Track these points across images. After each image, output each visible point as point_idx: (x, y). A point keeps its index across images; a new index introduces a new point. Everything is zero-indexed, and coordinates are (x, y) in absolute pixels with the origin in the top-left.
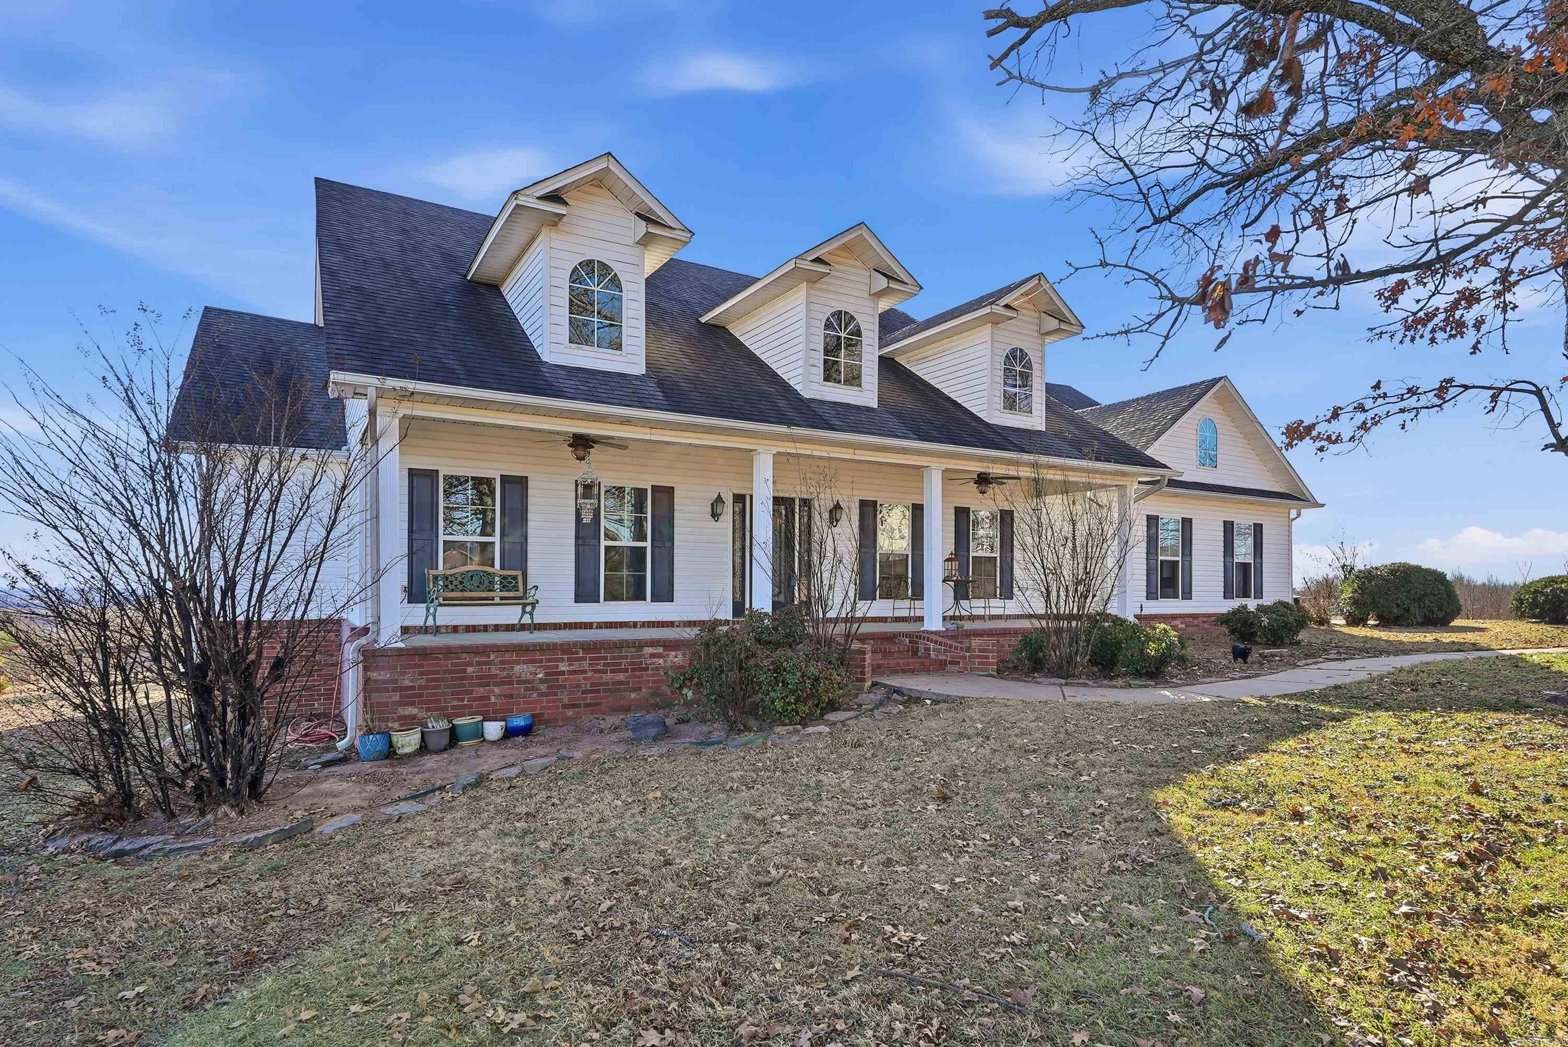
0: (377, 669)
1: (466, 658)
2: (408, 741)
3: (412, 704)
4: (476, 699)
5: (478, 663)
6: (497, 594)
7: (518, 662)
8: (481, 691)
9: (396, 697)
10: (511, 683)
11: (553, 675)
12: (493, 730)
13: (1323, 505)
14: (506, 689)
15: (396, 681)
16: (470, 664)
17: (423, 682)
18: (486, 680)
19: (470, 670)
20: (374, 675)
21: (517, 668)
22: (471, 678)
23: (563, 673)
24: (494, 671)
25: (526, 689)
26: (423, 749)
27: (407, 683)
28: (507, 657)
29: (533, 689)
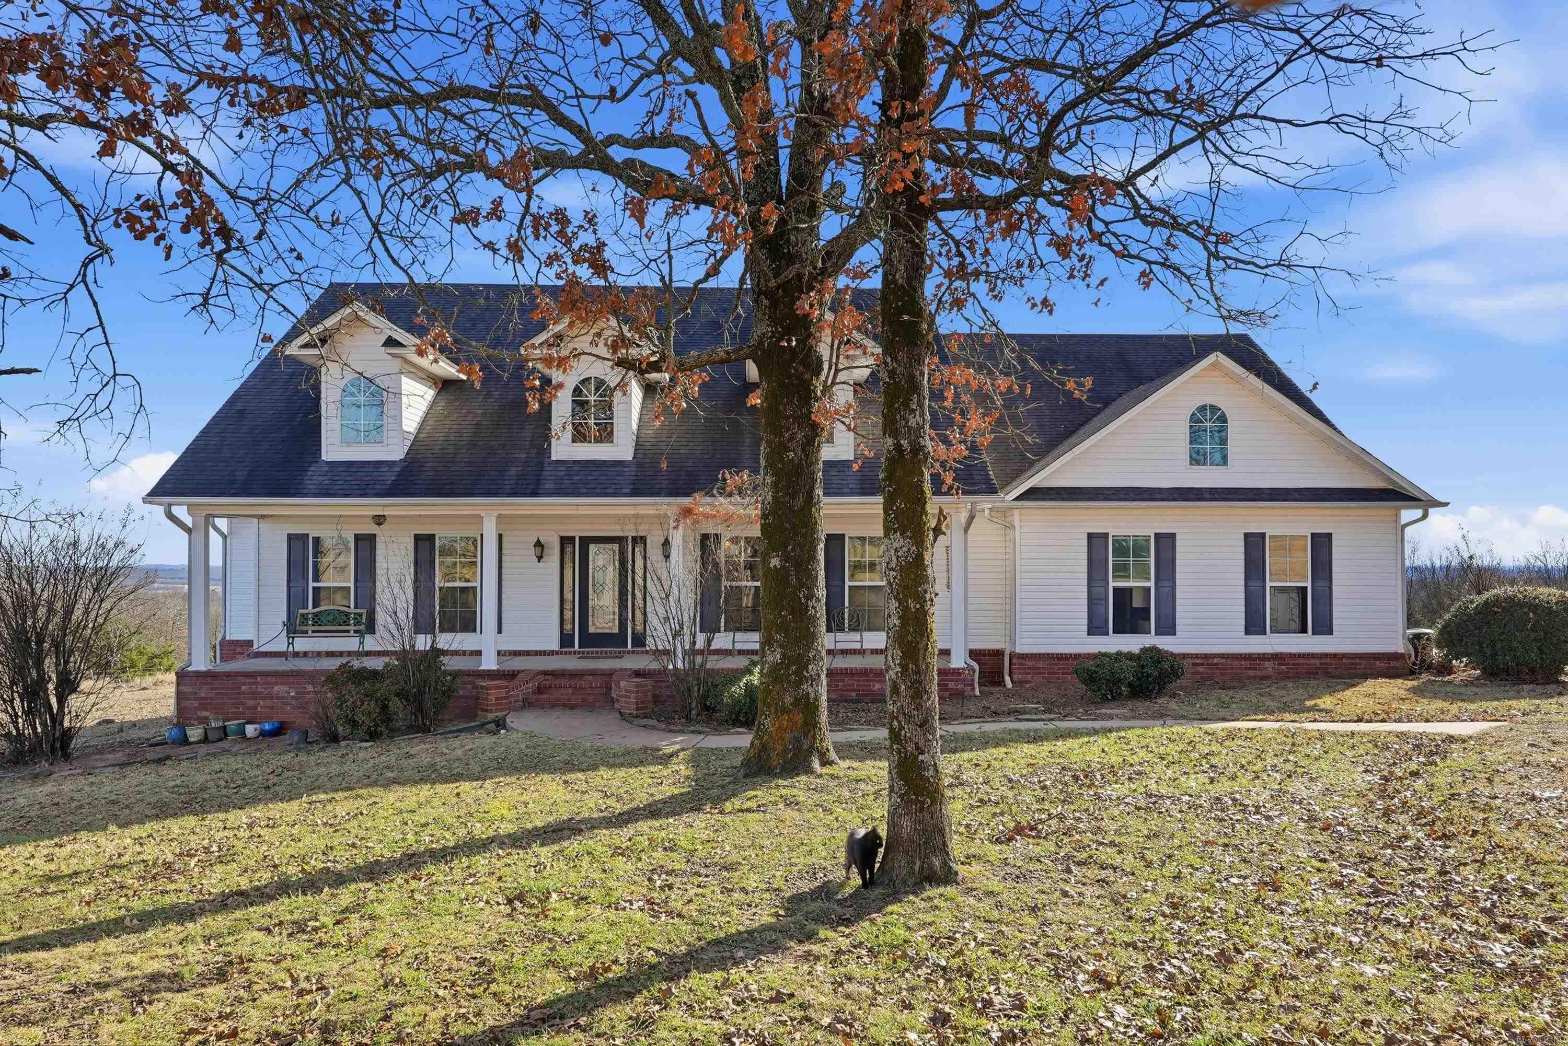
0: (185, 685)
1: (242, 680)
2: (194, 733)
3: (206, 710)
4: (249, 708)
5: (250, 684)
6: (352, 628)
7: (276, 684)
8: (251, 703)
9: (196, 704)
10: (272, 698)
11: (301, 693)
12: (250, 730)
13: (1446, 504)
14: (268, 703)
15: (196, 693)
16: (244, 684)
17: (212, 695)
18: (255, 695)
19: (243, 687)
20: (183, 688)
21: (276, 688)
22: (244, 693)
23: (309, 693)
24: (260, 689)
25: (283, 703)
26: (205, 740)
27: (203, 695)
28: (269, 679)
29: (287, 704)
